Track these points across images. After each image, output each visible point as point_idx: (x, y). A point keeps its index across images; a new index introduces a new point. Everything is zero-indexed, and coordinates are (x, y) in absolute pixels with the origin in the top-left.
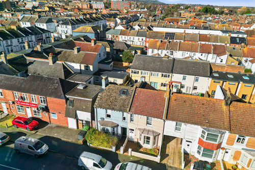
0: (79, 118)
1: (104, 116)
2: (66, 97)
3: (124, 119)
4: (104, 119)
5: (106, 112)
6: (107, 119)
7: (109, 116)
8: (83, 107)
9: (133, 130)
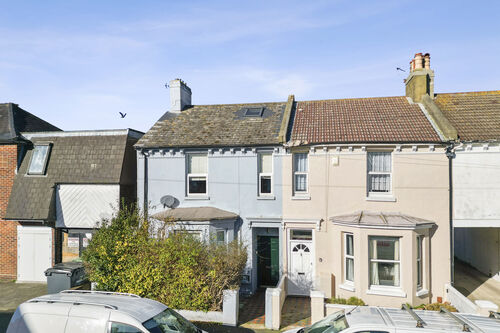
0: (69, 220)
1: (178, 190)
2: (21, 139)
3: (265, 185)
4: (176, 202)
5: (188, 170)
6: (191, 203)
7: (198, 187)
8: (87, 166)
9: (307, 234)
